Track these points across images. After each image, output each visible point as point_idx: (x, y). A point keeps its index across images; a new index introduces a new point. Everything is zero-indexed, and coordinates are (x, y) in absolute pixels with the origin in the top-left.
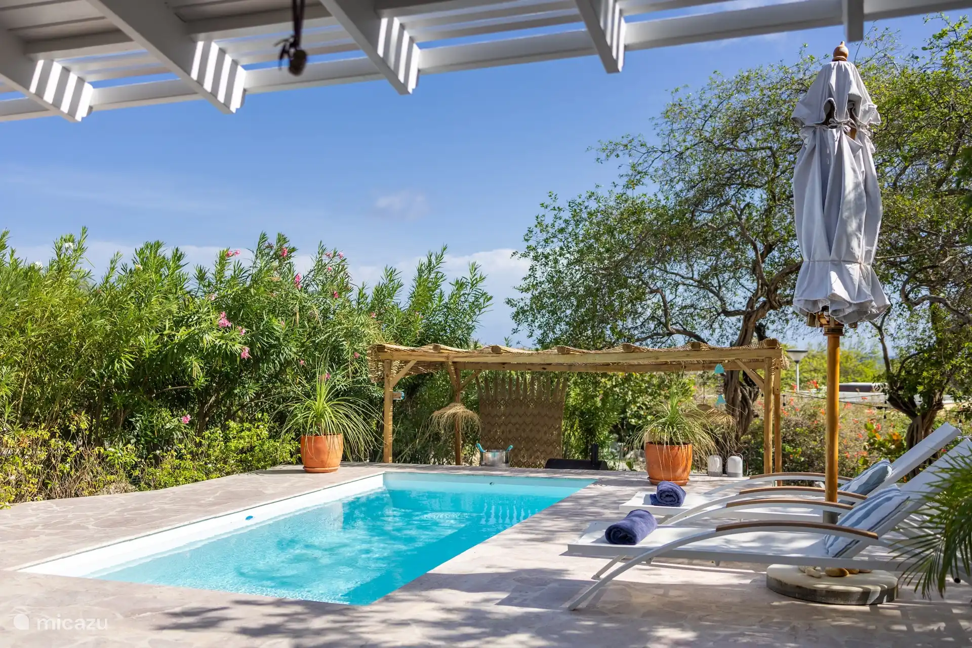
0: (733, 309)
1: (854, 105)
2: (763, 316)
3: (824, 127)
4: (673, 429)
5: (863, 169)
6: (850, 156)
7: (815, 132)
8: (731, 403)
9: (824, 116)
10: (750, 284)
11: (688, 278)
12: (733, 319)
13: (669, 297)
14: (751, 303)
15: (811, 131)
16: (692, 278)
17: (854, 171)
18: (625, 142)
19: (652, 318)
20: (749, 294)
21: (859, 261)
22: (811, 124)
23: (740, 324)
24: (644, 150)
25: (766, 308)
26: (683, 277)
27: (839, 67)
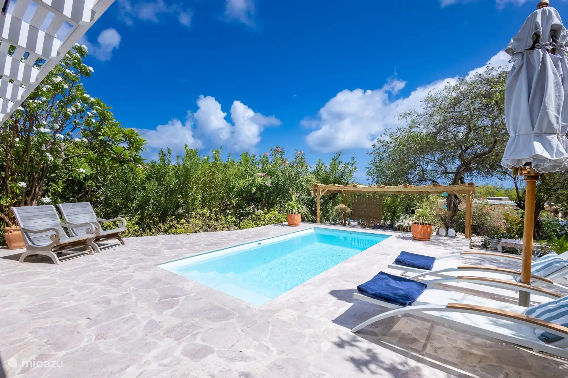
0: (450, 172)
1: (554, 33)
2: (463, 174)
3: (531, 51)
4: (424, 218)
5: (562, 72)
6: (551, 66)
7: (523, 56)
8: (449, 206)
9: (531, 43)
10: (458, 162)
11: (433, 160)
12: (451, 175)
13: (425, 167)
14: (458, 169)
15: (520, 56)
16: (434, 161)
17: (555, 74)
18: (409, 112)
19: (418, 174)
20: (457, 166)
21: (558, 132)
22: (520, 51)
23: (454, 177)
24: (416, 115)
25: (465, 171)
26: (431, 160)
27: (544, 12)
